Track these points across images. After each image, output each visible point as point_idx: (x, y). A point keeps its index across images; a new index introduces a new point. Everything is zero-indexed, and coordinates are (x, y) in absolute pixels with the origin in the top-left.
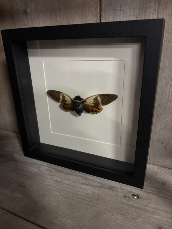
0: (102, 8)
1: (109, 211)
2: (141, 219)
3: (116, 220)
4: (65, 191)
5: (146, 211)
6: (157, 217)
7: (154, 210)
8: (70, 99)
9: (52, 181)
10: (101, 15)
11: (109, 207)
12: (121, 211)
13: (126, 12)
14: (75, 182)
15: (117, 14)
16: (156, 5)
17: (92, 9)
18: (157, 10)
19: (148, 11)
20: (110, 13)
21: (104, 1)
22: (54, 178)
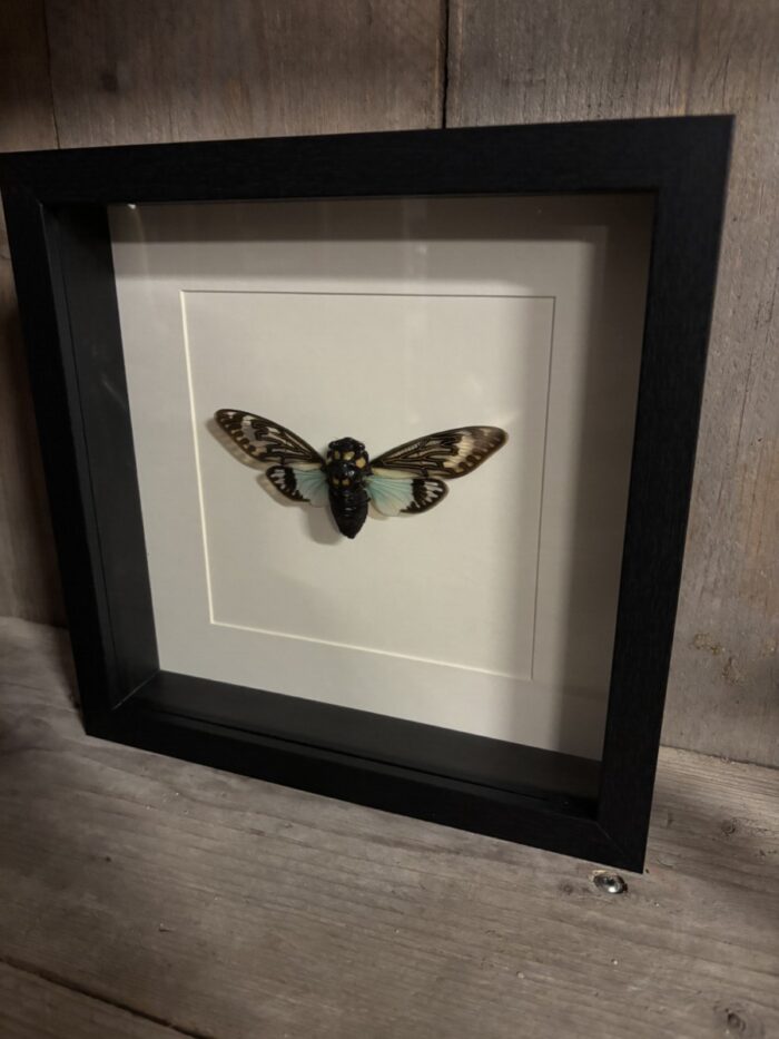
0: (450, 73)
1: (502, 952)
2: (645, 981)
3: (538, 991)
4: (299, 874)
5: (662, 945)
6: (713, 969)
7: (697, 940)
9: (234, 831)
10: (448, 104)
11: (499, 936)
12: (555, 951)
13: (556, 93)
14: (340, 833)
15: (517, 100)
16: (683, 65)
17: (409, 76)
18: (684, 85)
19: (647, 88)
20: (485, 97)
21: (460, 46)
22: (244, 815)
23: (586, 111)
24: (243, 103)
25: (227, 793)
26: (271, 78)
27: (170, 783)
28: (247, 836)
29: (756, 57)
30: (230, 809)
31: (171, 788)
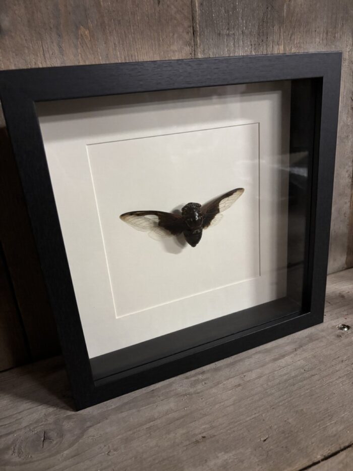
13: (238, 39)
14: (263, 366)
15: (224, 42)
16: (282, 30)
17: (180, 30)
18: (282, 38)
19: (270, 38)
20: (211, 40)
21: (198, 17)
22: (224, 384)
23: (250, 47)
24: (91, 40)
25: (205, 382)
26: (107, 27)
27: (177, 394)
28: (237, 389)
29: (302, 28)
30: (216, 386)
31: (181, 396)
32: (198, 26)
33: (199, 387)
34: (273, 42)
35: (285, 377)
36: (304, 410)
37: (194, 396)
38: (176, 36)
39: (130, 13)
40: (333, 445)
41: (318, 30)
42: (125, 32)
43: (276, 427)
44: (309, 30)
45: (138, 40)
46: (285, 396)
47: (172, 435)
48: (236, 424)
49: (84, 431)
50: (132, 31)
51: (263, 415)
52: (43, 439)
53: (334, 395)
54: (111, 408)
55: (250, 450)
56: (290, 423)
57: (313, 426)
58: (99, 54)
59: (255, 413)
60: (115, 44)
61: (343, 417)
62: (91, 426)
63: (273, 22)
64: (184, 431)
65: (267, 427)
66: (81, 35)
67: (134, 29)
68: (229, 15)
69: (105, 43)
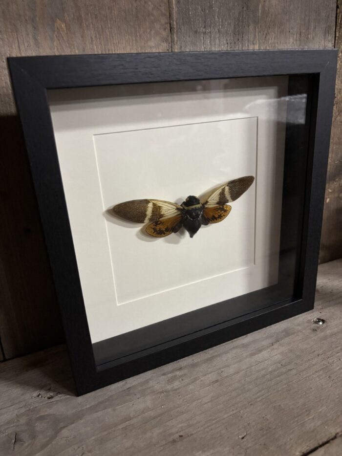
1: (329, 358)
8: (175, 208)
12: (336, 347)
13: (215, 38)
14: (240, 361)
15: (201, 40)
16: (257, 30)
17: (157, 26)
18: (258, 37)
19: (246, 37)
20: (188, 38)
21: (175, 14)
22: (202, 381)
23: (226, 46)
24: (67, 33)
25: (183, 378)
26: (84, 21)
27: (154, 392)
28: (214, 385)
29: (276, 28)
30: (193, 382)
31: (158, 393)
32: (175, 23)
33: (176, 384)
34: (248, 41)
35: (263, 372)
36: (282, 406)
37: (171, 393)
38: (153, 32)
39: (107, 8)
40: (312, 441)
41: (291, 30)
42: (101, 26)
43: (254, 423)
44: (283, 30)
45: (115, 34)
46: (263, 391)
47: (148, 435)
48: (214, 422)
49: (57, 432)
50: (109, 25)
51: (241, 412)
52: (14, 441)
53: (311, 390)
54: (85, 408)
55: (228, 448)
56: (268, 420)
57: (292, 422)
58: (76, 48)
59: (233, 410)
60: (91, 38)
61: (320, 412)
62: (64, 427)
63: (248, 22)
64: (161, 430)
65: (246, 424)
66: (58, 28)
67: (111, 24)
68: (205, 13)
69: (82, 37)
